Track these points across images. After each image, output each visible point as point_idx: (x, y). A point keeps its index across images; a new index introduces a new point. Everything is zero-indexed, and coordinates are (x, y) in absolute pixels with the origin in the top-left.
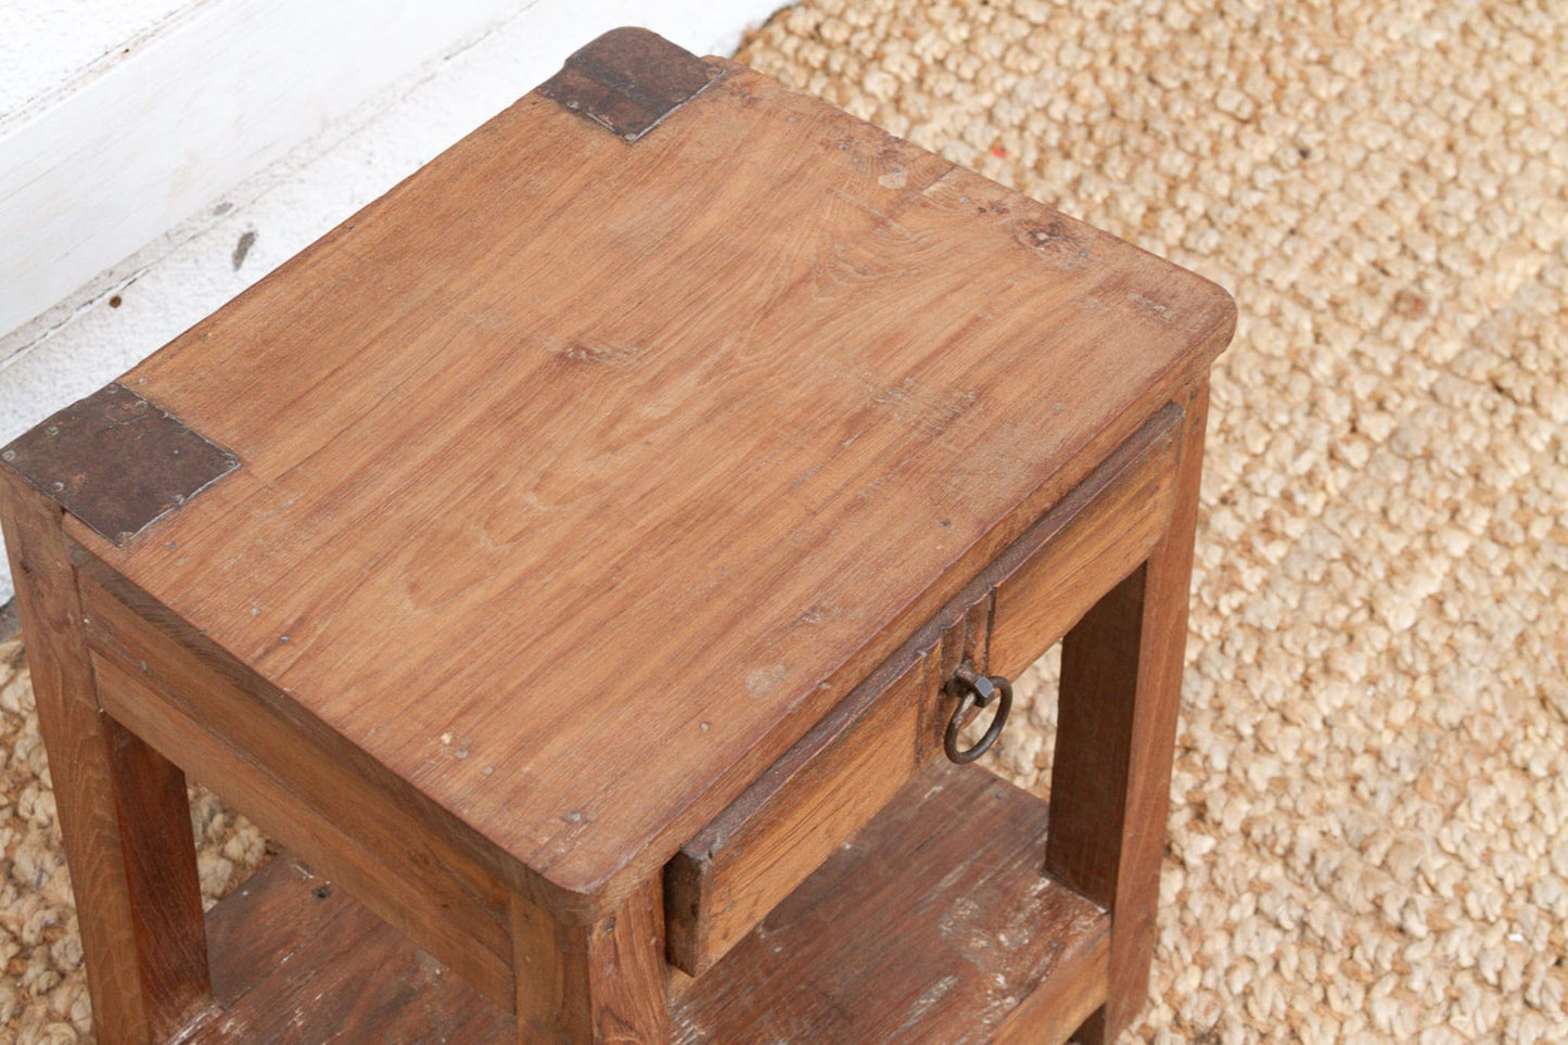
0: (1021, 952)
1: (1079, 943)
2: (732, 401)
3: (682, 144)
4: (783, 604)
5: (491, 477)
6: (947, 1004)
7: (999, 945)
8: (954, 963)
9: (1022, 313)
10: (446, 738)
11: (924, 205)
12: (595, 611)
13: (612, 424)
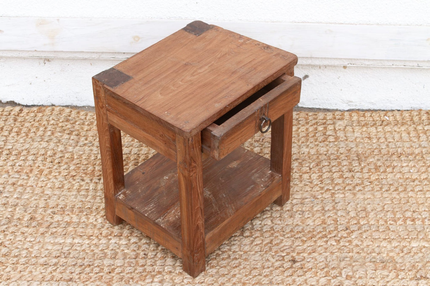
0: (266, 182)
1: (276, 180)
2: (213, 70)
3: (206, 36)
4: (221, 95)
5: (173, 80)
6: (253, 189)
7: (262, 180)
8: (254, 183)
9: (261, 58)
10: (166, 112)
11: (246, 44)
12: (191, 96)
13: (193, 73)
